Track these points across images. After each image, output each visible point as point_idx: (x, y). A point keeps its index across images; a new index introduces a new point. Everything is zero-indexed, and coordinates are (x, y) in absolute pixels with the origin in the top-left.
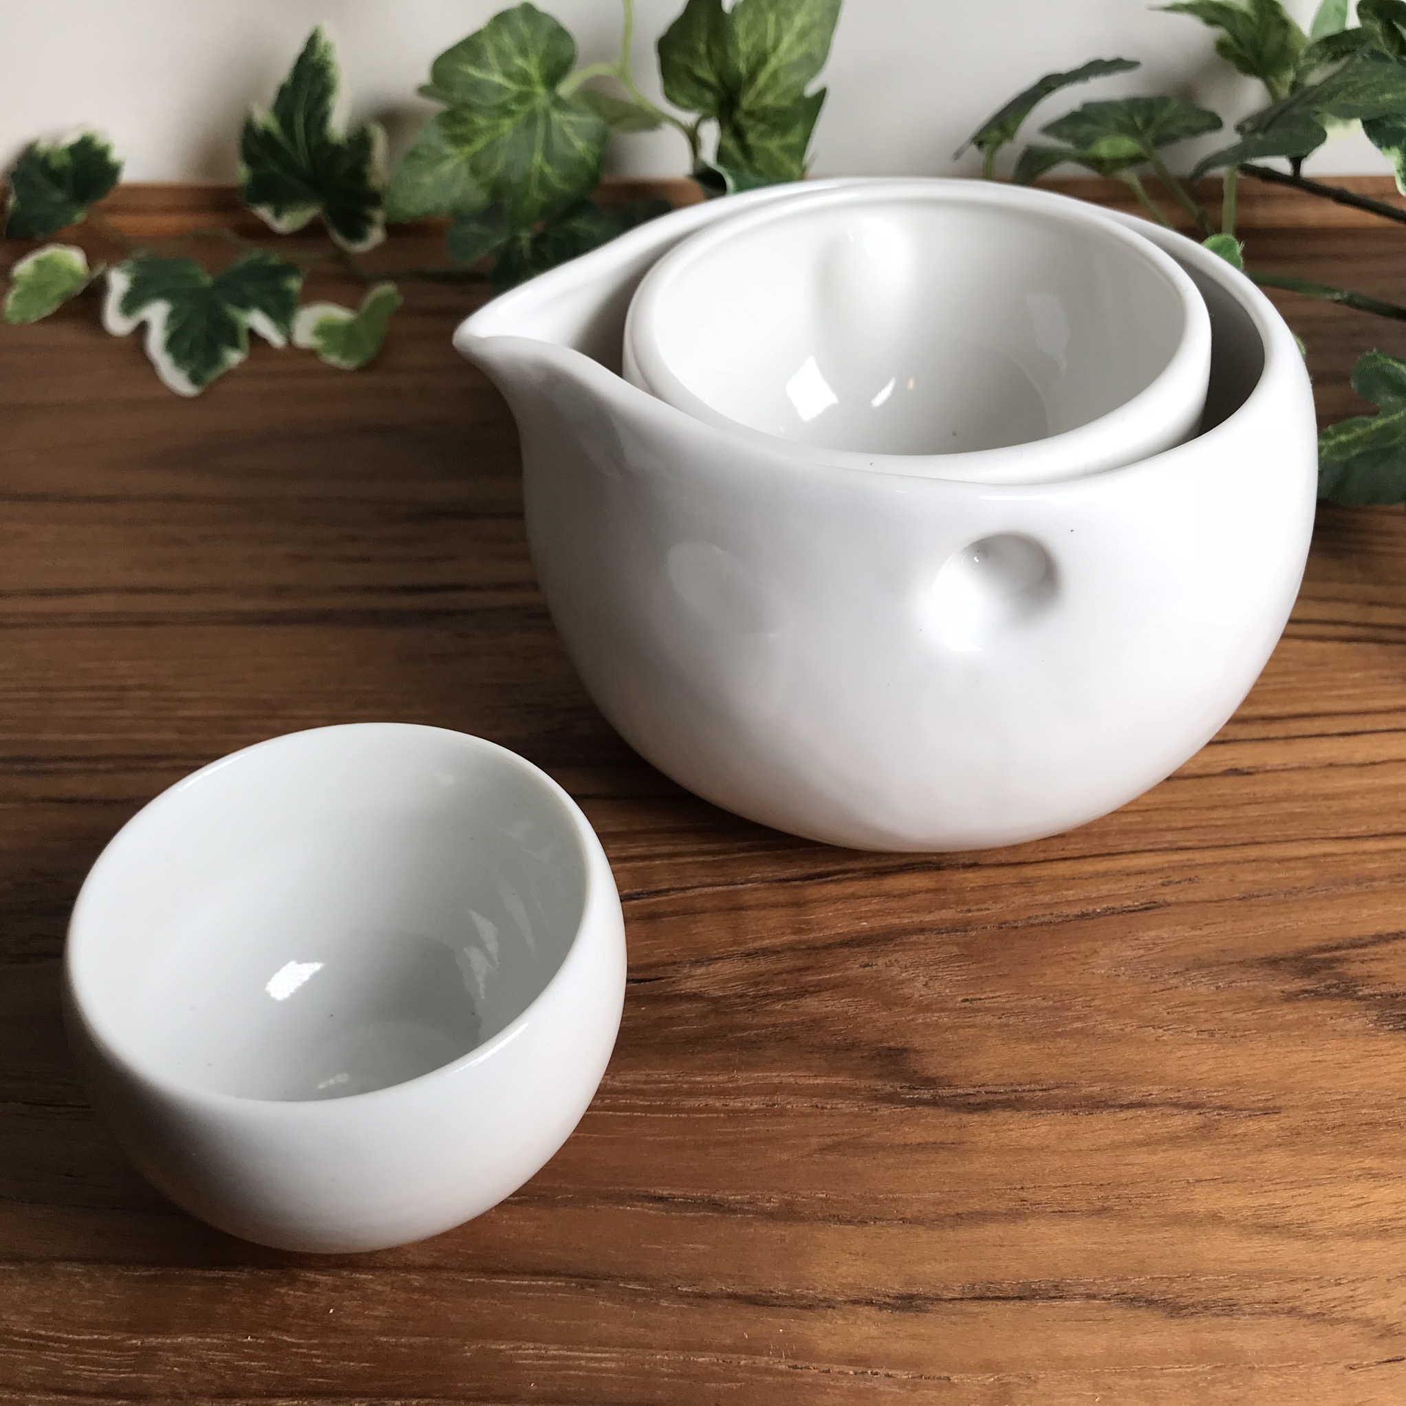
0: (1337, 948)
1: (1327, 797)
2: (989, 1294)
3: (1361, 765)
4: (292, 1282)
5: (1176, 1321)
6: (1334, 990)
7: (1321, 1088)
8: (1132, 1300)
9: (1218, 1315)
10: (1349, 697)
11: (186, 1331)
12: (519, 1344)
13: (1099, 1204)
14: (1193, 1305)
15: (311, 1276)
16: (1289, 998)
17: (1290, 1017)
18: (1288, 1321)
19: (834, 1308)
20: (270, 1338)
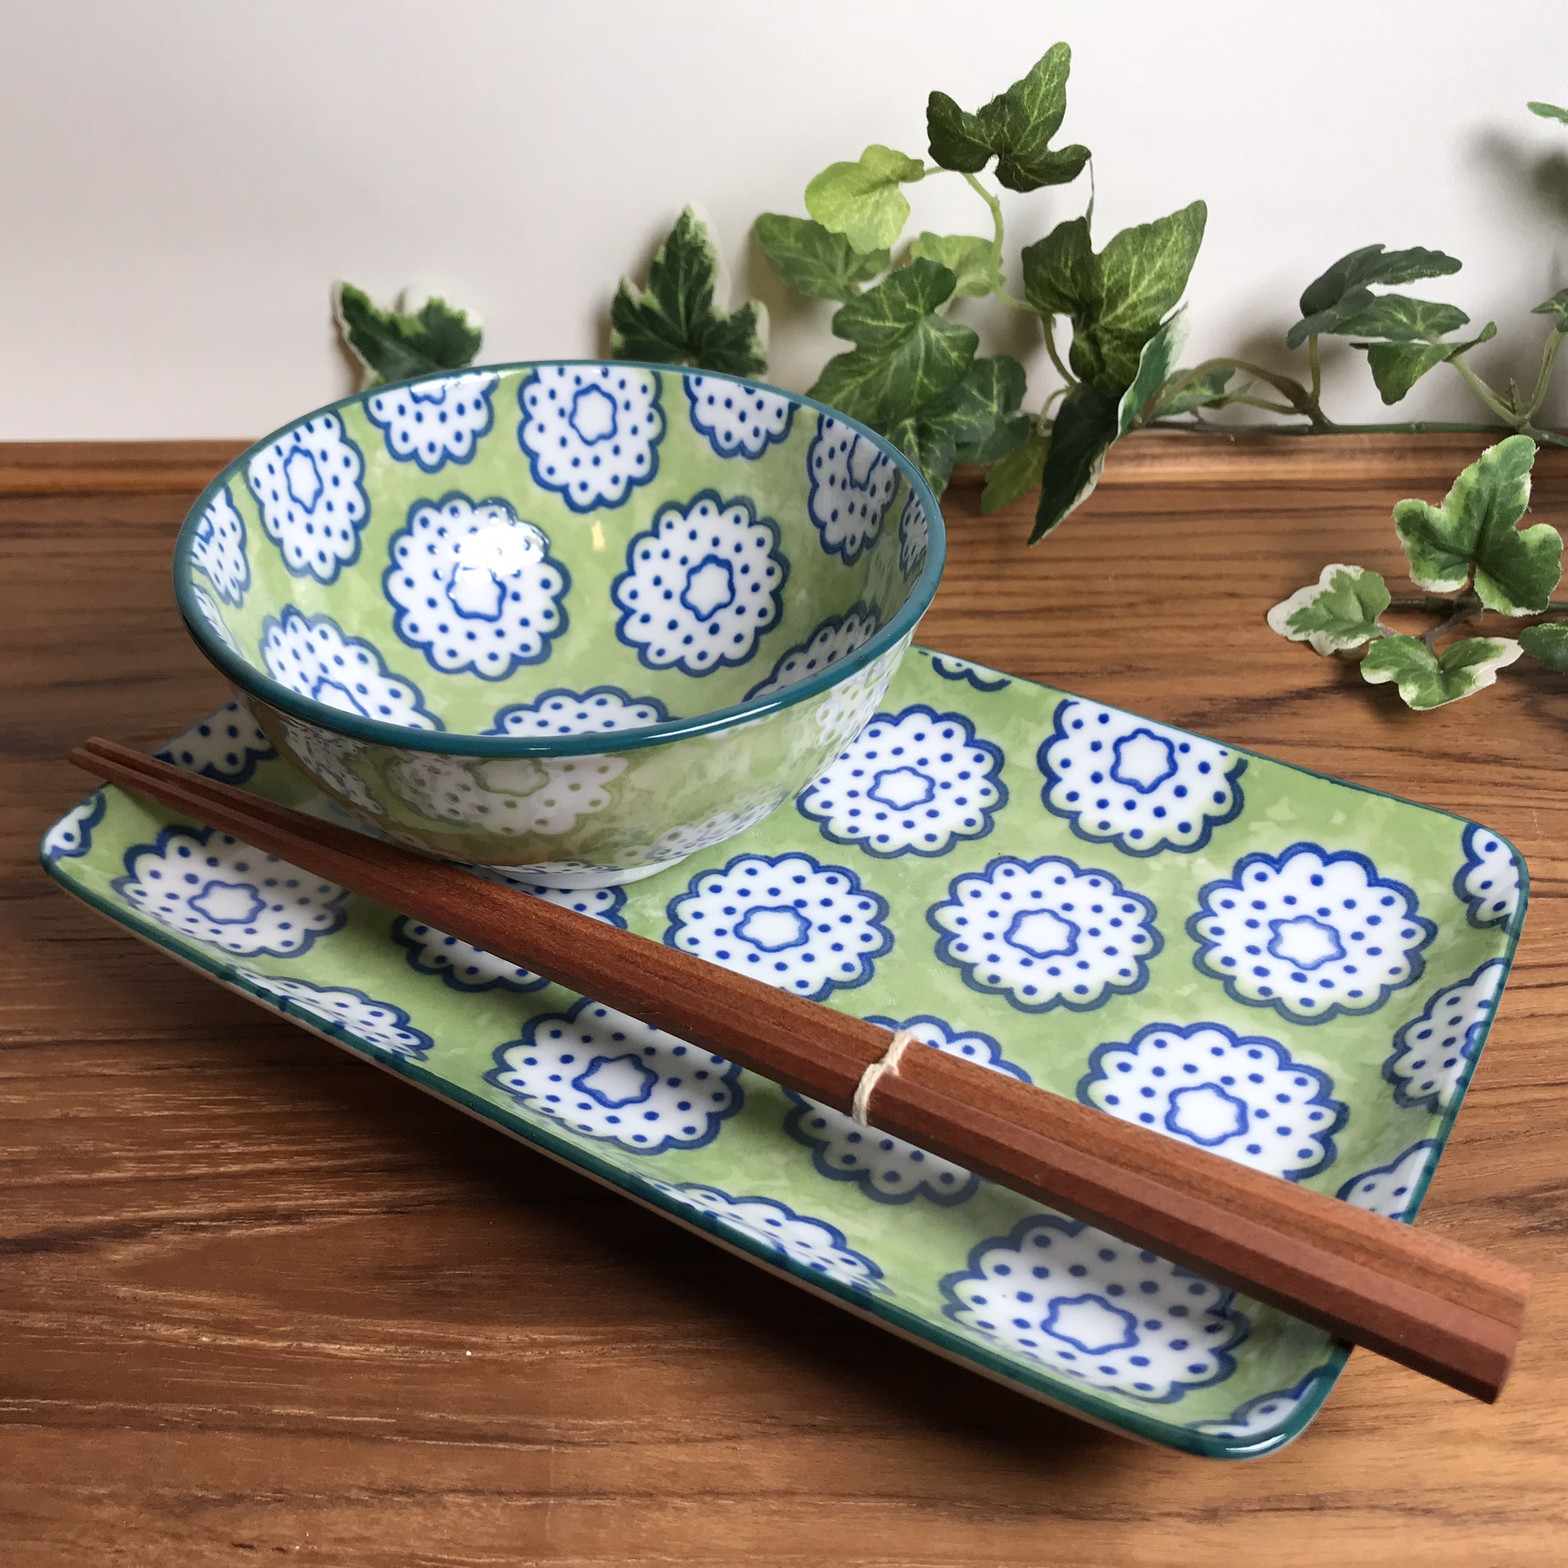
0: (1556, 1188)
1: (1531, 1046)
2: (1285, 1506)
3: (1560, 1016)
4: (662, 1507)
5: (1452, 1529)
6: (1557, 1227)
7: (1556, 1317)
8: (1411, 1509)
9: (1486, 1522)
10: (1541, 950)
11: (575, 1553)
12: (875, 1559)
13: (1369, 1423)
14: (1466, 1514)
15: (678, 1502)
16: (1520, 1234)
17: (1521, 1252)
18: (1549, 1527)
19: (1148, 1520)
20: (652, 1558)
